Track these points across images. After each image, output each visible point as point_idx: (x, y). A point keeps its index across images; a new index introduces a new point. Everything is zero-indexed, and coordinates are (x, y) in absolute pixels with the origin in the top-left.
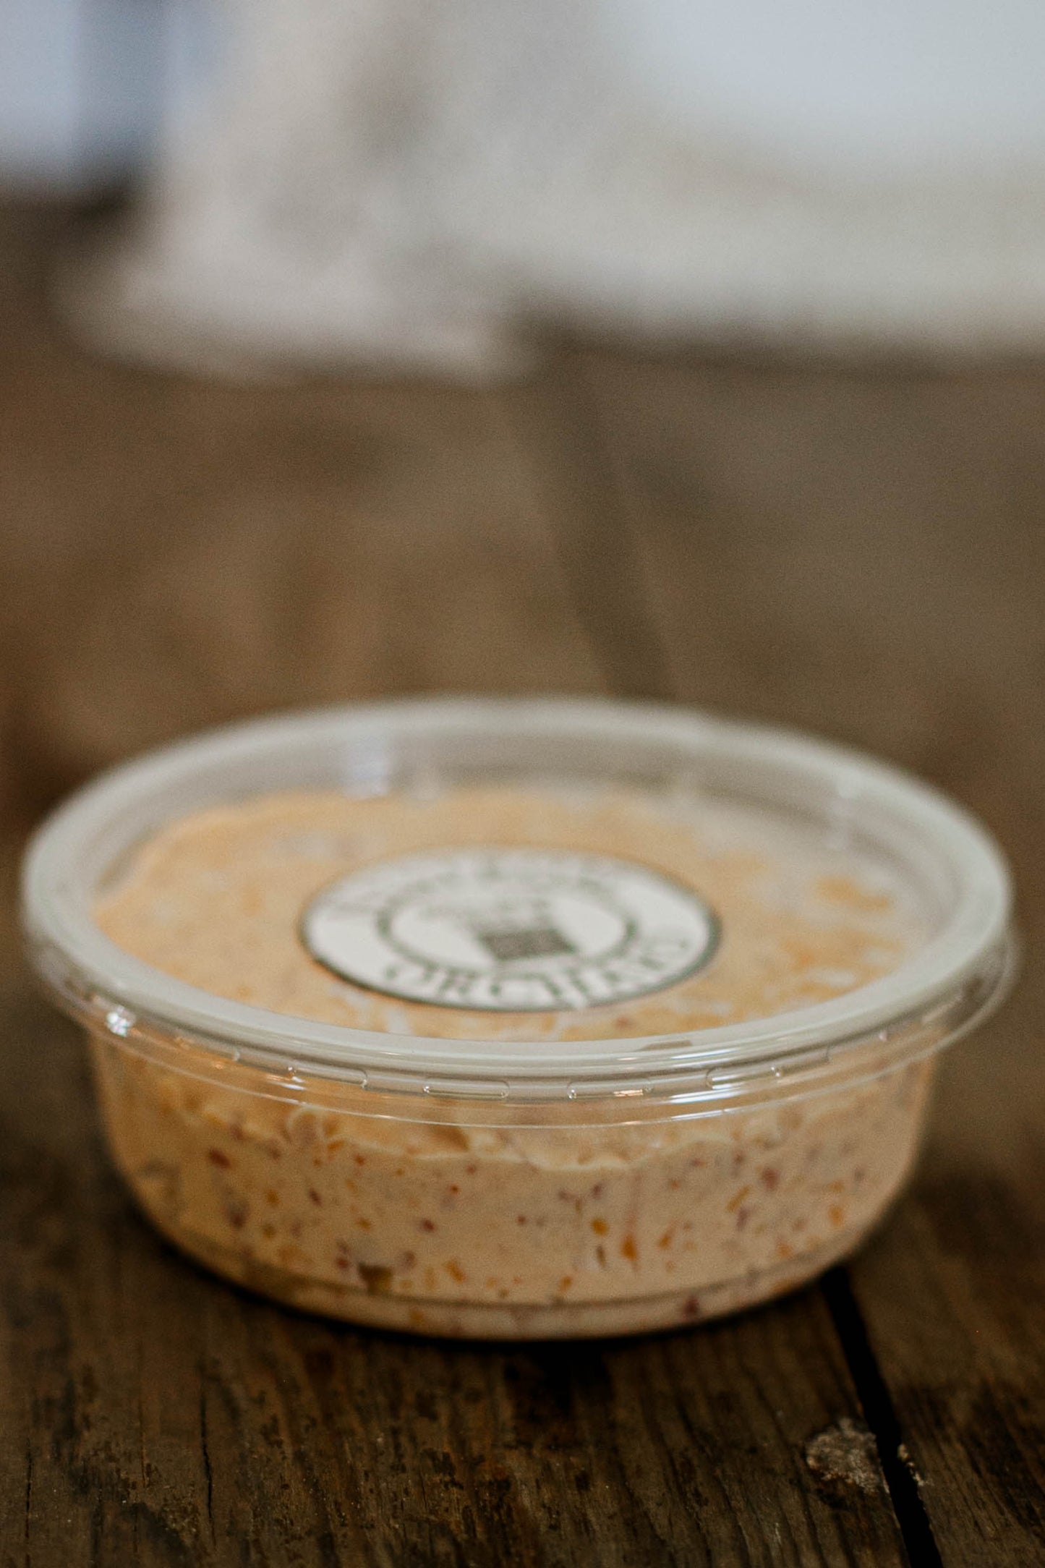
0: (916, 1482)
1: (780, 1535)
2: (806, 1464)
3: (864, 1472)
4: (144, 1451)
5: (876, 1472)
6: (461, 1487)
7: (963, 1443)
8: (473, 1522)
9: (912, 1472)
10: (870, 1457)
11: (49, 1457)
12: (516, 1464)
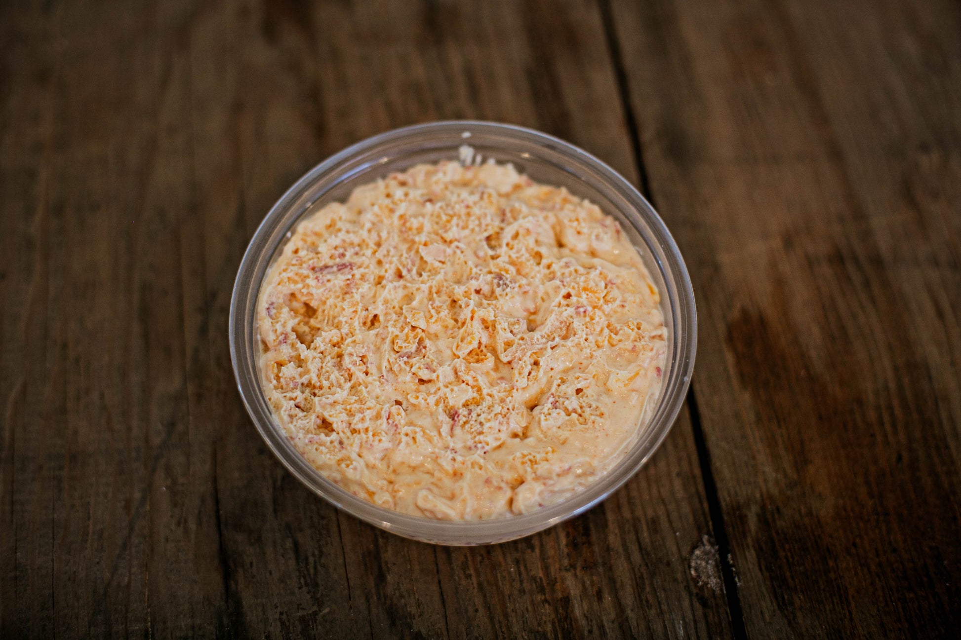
0: (736, 583)
1: (683, 630)
2: (690, 573)
3: (715, 578)
4: (415, 588)
5: (720, 578)
6: (549, 604)
7: (755, 550)
8: (557, 631)
9: (734, 575)
10: (717, 566)
11: (375, 598)
12: (571, 584)
